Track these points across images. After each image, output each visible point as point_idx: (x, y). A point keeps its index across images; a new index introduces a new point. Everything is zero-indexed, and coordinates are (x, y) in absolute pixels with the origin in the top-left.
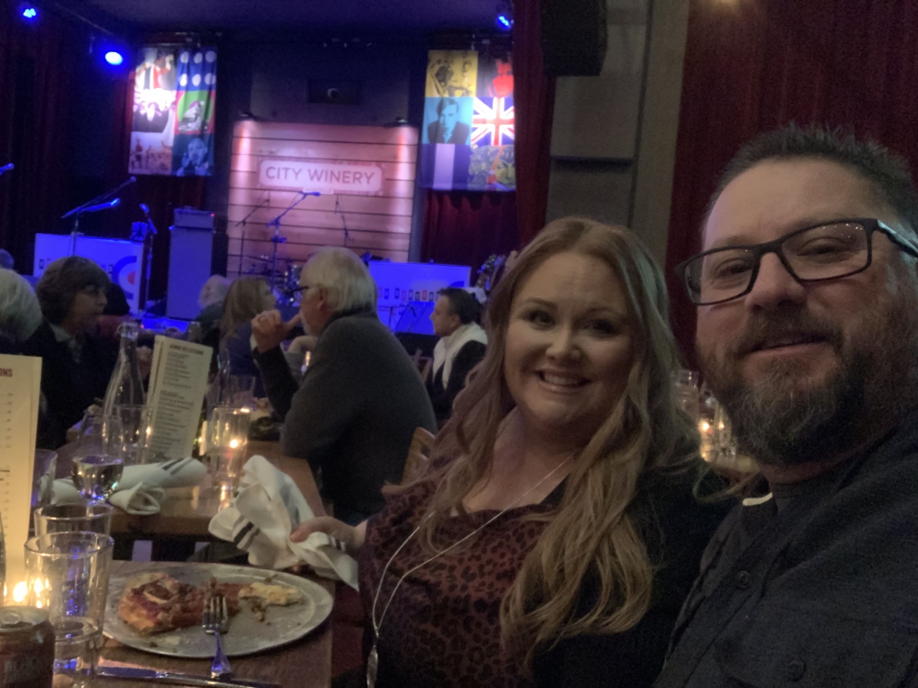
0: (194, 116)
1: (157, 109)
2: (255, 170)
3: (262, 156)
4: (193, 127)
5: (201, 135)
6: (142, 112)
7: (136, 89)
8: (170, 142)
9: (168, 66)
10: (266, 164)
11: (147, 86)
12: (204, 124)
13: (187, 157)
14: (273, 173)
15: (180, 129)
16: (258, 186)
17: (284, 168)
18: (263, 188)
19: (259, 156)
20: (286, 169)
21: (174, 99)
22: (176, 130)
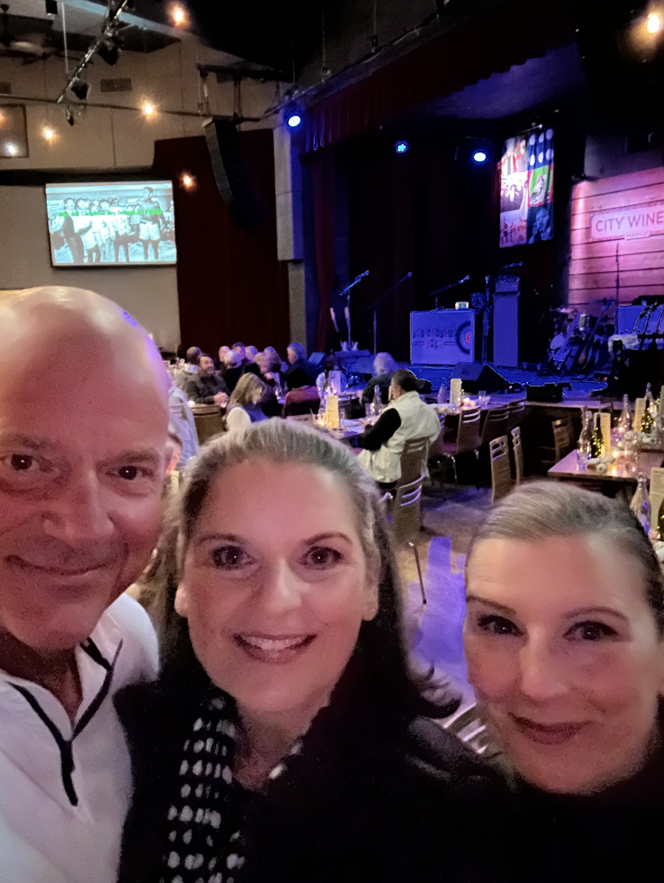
0: (539, 190)
1: (516, 190)
2: (588, 226)
3: (594, 212)
4: (539, 200)
5: (544, 205)
6: (507, 195)
7: (502, 177)
8: (525, 217)
9: (522, 151)
10: (597, 218)
11: (509, 173)
12: (546, 195)
13: (536, 226)
14: (601, 226)
15: (531, 203)
16: (591, 240)
17: (609, 220)
18: (595, 241)
19: (591, 212)
20: (611, 220)
21: (526, 178)
22: (529, 205)
